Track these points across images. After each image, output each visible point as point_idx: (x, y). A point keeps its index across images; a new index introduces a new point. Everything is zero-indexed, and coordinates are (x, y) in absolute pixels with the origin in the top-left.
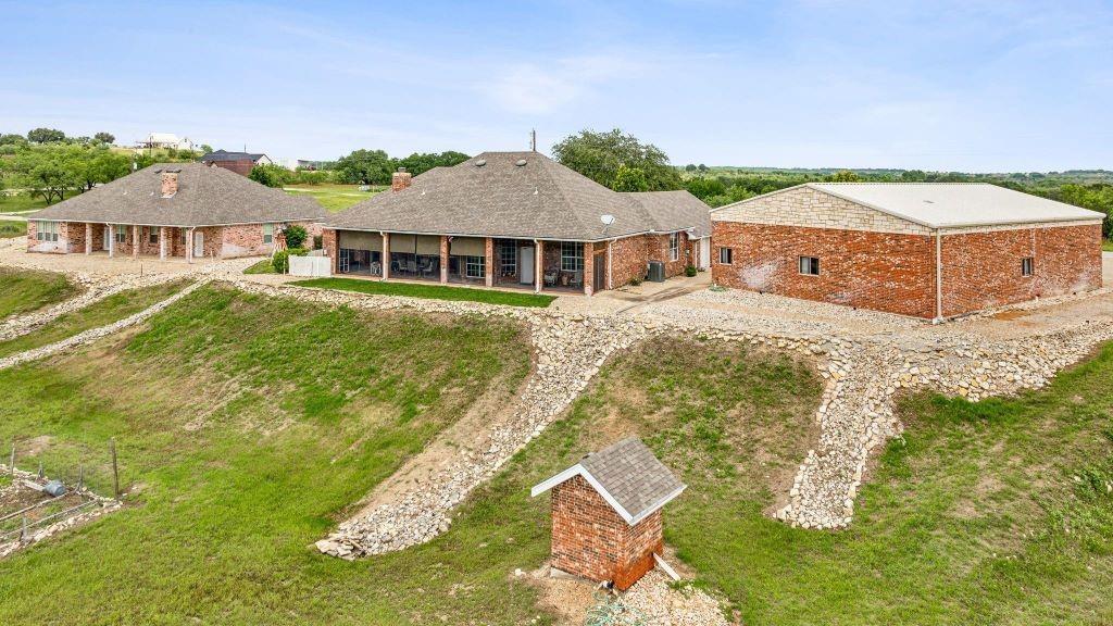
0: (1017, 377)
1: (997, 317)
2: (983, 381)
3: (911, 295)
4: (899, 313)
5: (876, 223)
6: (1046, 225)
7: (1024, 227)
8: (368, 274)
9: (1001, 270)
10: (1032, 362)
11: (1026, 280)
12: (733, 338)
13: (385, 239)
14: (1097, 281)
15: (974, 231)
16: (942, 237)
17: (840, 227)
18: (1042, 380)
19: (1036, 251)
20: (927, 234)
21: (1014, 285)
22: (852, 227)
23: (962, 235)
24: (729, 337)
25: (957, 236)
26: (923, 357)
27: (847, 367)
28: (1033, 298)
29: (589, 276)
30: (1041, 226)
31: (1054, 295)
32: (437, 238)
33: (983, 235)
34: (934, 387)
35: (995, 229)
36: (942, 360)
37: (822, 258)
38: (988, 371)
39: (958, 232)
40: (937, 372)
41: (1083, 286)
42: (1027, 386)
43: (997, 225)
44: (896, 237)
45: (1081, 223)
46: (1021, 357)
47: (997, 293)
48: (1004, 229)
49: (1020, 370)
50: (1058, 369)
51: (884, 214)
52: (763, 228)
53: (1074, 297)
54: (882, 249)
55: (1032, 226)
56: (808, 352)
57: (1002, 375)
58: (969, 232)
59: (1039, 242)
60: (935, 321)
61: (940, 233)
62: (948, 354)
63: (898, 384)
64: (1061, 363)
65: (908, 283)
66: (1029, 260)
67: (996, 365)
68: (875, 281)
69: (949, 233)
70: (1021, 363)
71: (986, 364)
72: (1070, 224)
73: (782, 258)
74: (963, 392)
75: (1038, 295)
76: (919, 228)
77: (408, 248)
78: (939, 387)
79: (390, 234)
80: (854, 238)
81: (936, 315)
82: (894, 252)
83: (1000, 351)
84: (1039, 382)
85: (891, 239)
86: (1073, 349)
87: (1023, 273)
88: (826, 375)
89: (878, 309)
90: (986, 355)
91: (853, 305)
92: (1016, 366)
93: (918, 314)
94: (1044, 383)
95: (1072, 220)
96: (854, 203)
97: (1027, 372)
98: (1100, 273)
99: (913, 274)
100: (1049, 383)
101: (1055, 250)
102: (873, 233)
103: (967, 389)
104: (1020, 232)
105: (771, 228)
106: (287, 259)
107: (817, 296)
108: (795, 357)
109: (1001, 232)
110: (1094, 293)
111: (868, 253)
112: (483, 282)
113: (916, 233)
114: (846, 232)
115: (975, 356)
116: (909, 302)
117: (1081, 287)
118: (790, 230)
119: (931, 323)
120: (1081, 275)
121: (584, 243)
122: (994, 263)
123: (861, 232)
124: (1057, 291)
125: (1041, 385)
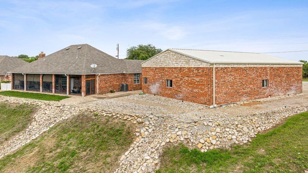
0: (234, 137)
1: (245, 105)
2: (213, 139)
3: (203, 95)
4: (198, 103)
5: (191, 63)
6: (275, 66)
7: (264, 66)
9: (251, 84)
10: (245, 129)
11: (264, 89)
12: (108, 115)
13: (25, 76)
14: (300, 90)
15: (235, 66)
16: (217, 68)
17: (179, 66)
18: (247, 139)
19: (270, 76)
20: (208, 66)
21: (258, 91)
22: (183, 66)
23: (229, 68)
24: (106, 114)
25: (226, 68)
26: (186, 126)
27: (150, 130)
28: (268, 97)
29: (84, 89)
30: (272, 66)
31: (279, 95)
32: (38, 75)
33: (241, 68)
34: (185, 142)
35: (247, 66)
36: (195, 127)
37: (173, 80)
38: (218, 134)
39: (226, 66)
40: (190, 134)
41: (293, 92)
42: (237, 142)
43: (249, 64)
44: (198, 69)
45: (292, 66)
46: (239, 126)
47: (249, 94)
48: (252, 66)
49: (236, 133)
50: (259, 132)
51: (194, 59)
52: (156, 68)
53: (287, 96)
54: (193, 75)
55: (267, 66)
56: (135, 122)
57: (225, 136)
58: (232, 66)
59: (271, 73)
60: (211, 107)
61: (215, 66)
62: (199, 124)
63: (168, 140)
64: (261, 129)
65: (202, 90)
66: (266, 80)
67: (224, 130)
68: (190, 89)
69: (221, 66)
70: (238, 129)
71: (218, 130)
72: (287, 66)
73: (161, 81)
74: (200, 146)
75: (270, 96)
76: (206, 64)
78: (188, 142)
79: (27, 74)
80: (184, 70)
81: (212, 104)
82: (197, 76)
83: (228, 122)
84: (245, 139)
85: (196, 70)
86: (271, 121)
87: (263, 86)
88: (138, 134)
89: (191, 101)
90: (219, 125)
91: (183, 100)
92: (235, 131)
93: (205, 103)
94: (248, 141)
95: (288, 64)
96: (183, 55)
97: (241, 134)
98: (301, 86)
99: (203, 85)
100: (250, 140)
101: (279, 77)
102: (190, 68)
103: (203, 144)
104: (262, 68)
105: (158, 68)
107: (172, 96)
108: (128, 125)
109: (251, 68)
110: (297, 95)
111: (188, 77)
112: (52, 92)
113: (205, 66)
114: (181, 68)
115: (213, 125)
116: (202, 98)
117: (292, 93)
118: (163, 69)
119: (209, 108)
120: (292, 88)
121: (81, 75)
122: (247, 81)
123: (185, 67)
124: (280, 94)
125: (246, 142)
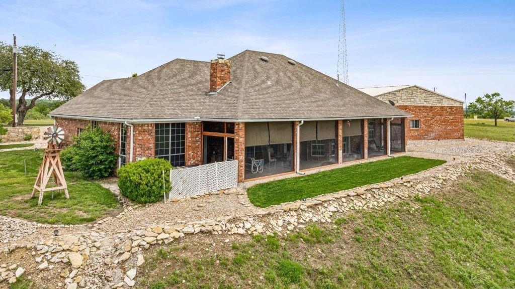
3: (456, 131)
4: (452, 139)
17: (429, 105)
22: (434, 104)
37: (421, 120)
44: (451, 108)
51: (447, 98)
54: (446, 113)
68: (444, 127)
80: (435, 109)
89: (445, 139)
91: (438, 139)
96: (435, 94)
99: (457, 122)
107: (420, 137)
111: (441, 115)
114: (431, 107)
116: (456, 134)
118: (406, 107)
123: (438, 106)
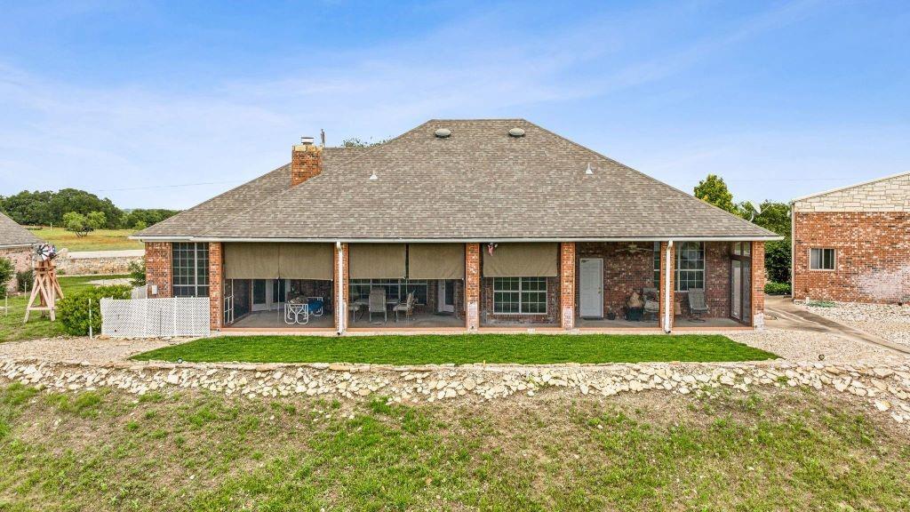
8: (283, 325)
77: (391, 269)
106: (97, 305)
